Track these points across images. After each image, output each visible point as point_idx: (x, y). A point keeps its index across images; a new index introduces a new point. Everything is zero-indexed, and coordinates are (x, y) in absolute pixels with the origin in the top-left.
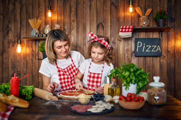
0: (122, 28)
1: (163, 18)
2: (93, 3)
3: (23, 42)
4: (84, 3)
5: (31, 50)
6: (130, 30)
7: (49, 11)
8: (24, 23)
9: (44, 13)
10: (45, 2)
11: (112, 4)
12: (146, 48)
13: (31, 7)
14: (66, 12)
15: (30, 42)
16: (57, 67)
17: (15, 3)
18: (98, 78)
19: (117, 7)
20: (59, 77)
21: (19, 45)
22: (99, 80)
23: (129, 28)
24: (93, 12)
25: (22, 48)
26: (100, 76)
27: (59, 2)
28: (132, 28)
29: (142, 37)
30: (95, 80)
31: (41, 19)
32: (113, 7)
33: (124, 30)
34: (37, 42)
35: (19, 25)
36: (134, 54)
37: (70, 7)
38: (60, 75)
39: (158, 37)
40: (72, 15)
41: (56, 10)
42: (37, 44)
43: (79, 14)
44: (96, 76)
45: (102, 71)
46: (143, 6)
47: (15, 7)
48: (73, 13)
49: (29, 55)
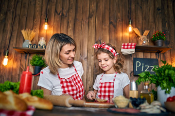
0: (124, 45)
1: (162, 39)
2: (92, 21)
3: (11, 54)
4: (82, 19)
5: (19, 64)
6: (133, 47)
7: (46, 23)
8: (15, 34)
9: (38, 26)
10: (41, 15)
11: (111, 23)
12: (145, 68)
13: (25, 18)
14: (63, 27)
15: (20, 55)
16: (59, 78)
17: (7, 12)
18: (109, 87)
19: (115, 27)
20: (62, 90)
21: (6, 57)
22: (111, 89)
23: (131, 45)
24: (92, 30)
25: (9, 61)
26: (112, 85)
27: (56, 16)
28: (134, 45)
29: (140, 57)
30: (107, 89)
31: (34, 31)
32: (112, 26)
33: (126, 47)
34: (28, 55)
35: (8, 36)
36: (132, 74)
37: (68, 23)
38: (63, 87)
39: (155, 58)
40: (69, 30)
41: (52, 24)
42: (28, 57)
43: (77, 30)
44: (108, 85)
45: (114, 80)
46: (140, 28)
47: (6, 16)
48: (70, 28)
49: (16, 70)
